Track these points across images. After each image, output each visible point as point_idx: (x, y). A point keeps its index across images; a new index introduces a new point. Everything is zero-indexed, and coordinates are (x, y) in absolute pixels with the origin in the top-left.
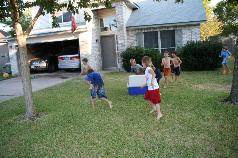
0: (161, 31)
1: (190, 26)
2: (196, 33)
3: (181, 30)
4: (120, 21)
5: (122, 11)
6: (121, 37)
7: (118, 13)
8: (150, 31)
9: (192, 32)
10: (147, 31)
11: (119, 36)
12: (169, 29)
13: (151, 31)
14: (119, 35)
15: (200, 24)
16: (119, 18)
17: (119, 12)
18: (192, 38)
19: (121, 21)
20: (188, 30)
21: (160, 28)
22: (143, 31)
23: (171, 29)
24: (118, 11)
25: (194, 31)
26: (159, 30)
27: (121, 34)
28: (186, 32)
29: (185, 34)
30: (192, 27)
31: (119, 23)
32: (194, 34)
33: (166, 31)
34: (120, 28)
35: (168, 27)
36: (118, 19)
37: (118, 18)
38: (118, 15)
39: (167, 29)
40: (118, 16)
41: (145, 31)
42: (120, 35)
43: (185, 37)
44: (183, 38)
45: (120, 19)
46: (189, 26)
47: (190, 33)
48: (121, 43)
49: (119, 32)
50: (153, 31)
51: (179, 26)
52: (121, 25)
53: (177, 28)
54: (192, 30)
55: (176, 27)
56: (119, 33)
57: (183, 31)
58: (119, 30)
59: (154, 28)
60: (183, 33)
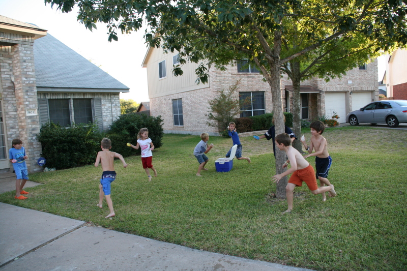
0: (73, 99)
1: (110, 95)
2: (116, 105)
3: (100, 100)
4: (28, 73)
5: (32, 56)
6: (31, 106)
7: (25, 58)
8: (59, 98)
9: (112, 103)
10: (54, 98)
11: (27, 103)
12: (86, 97)
13: (61, 98)
14: (27, 101)
15: (119, 93)
16: (26, 68)
17: (25, 56)
18: (113, 111)
19: (30, 73)
20: (107, 100)
21: (74, 94)
22: (48, 97)
23: (88, 97)
24: (25, 54)
25: (115, 103)
26: (71, 97)
27: (31, 100)
28: (105, 103)
29: (104, 105)
30: (112, 96)
31: (26, 78)
32: (114, 107)
33: (81, 99)
34: (30, 87)
35: (84, 94)
36: (25, 70)
37: (24, 67)
38: (25, 61)
39: (82, 98)
40: (25, 64)
41: (52, 98)
42: (29, 102)
43: (105, 110)
44: (103, 112)
45: (29, 70)
46: (108, 94)
47: (110, 105)
48: (31, 117)
49: (27, 95)
50: (63, 98)
51: (97, 94)
52: (31, 82)
53: (95, 96)
54: (113, 100)
55: (93, 94)
56: (26, 97)
57: (102, 101)
58: (27, 91)
59: (65, 94)
60: (103, 103)
